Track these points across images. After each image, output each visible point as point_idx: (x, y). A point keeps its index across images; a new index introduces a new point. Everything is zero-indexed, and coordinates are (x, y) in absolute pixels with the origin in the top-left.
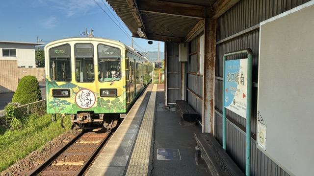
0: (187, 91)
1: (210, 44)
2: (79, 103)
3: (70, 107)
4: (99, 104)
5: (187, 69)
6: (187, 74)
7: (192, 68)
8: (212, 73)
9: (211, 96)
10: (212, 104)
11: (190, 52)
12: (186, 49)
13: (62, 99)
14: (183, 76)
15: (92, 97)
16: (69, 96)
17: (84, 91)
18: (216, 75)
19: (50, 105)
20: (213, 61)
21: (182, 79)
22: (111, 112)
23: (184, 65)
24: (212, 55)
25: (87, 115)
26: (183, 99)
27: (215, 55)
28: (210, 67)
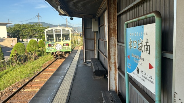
0: (99, 52)
1: (112, 15)
2: (57, 48)
3: (54, 50)
4: (63, 49)
5: (98, 37)
6: (98, 40)
7: (101, 36)
8: (114, 40)
9: (115, 58)
10: (115, 65)
11: (99, 24)
12: (97, 23)
13: (51, 47)
14: (96, 42)
15: (61, 46)
16: (53, 46)
17: (58, 44)
18: (118, 42)
19: (47, 49)
20: (115, 30)
21: (95, 44)
22: (67, 51)
23: (95, 34)
24: (114, 24)
25: (60, 52)
26: (96, 58)
27: (116, 24)
28: (113, 35)
